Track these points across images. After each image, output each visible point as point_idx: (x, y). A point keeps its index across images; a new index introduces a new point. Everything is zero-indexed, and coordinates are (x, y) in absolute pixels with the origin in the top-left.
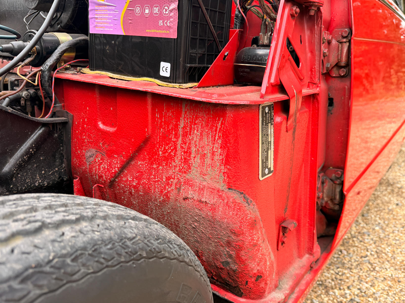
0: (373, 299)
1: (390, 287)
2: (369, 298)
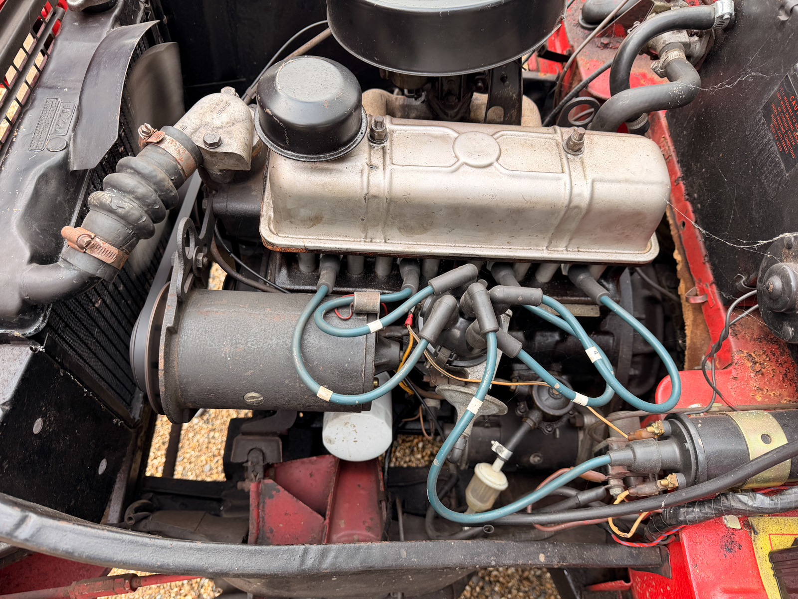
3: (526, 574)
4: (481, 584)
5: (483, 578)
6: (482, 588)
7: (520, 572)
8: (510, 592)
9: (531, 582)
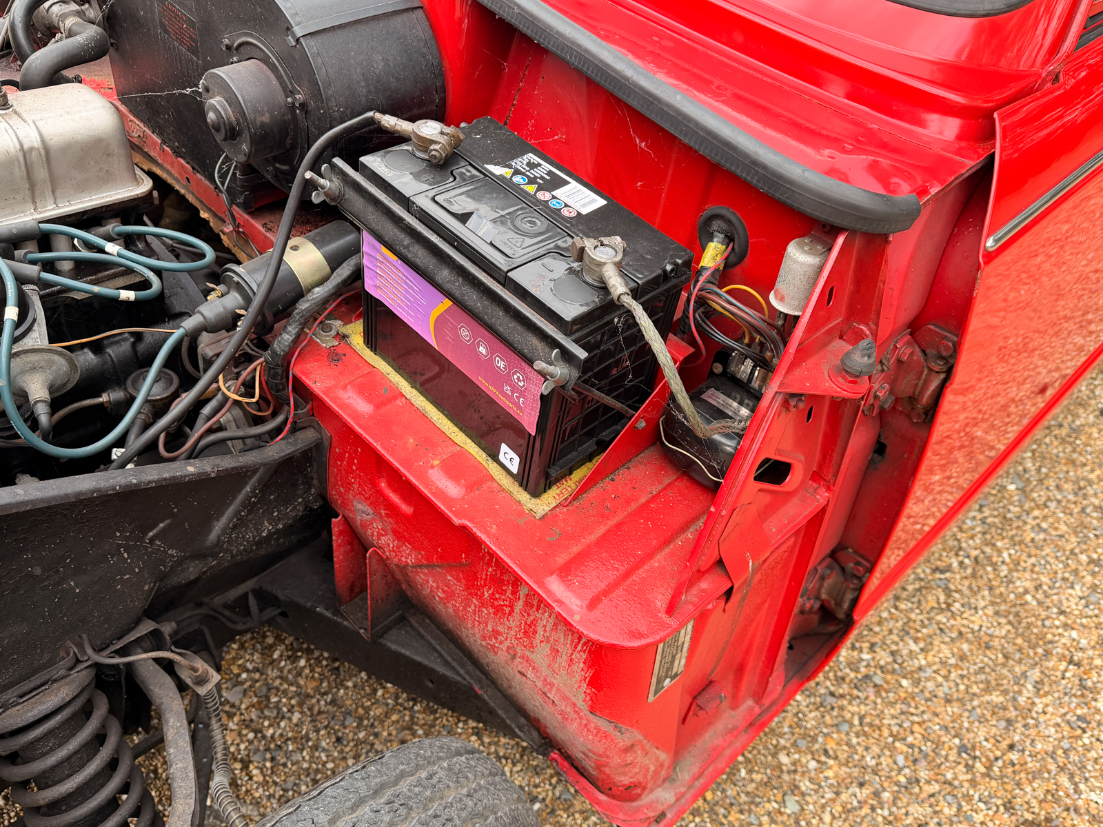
0: (910, 681)
1: (963, 658)
2: (904, 677)
3: (316, 709)
4: (268, 756)
5: (268, 749)
6: (273, 759)
7: (308, 713)
8: (308, 740)
9: (328, 712)
